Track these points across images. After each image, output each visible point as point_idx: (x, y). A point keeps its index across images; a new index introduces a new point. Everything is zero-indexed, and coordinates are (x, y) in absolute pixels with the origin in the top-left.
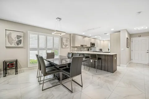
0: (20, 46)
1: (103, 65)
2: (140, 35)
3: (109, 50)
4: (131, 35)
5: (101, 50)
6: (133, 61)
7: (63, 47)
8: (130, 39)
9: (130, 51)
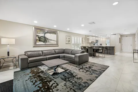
0: (69, 43)
1: (108, 52)
2: (127, 36)
3: (106, 44)
4: (122, 36)
5: (101, 44)
6: (123, 51)
7: (83, 43)
8: (121, 38)
9: (121, 45)
